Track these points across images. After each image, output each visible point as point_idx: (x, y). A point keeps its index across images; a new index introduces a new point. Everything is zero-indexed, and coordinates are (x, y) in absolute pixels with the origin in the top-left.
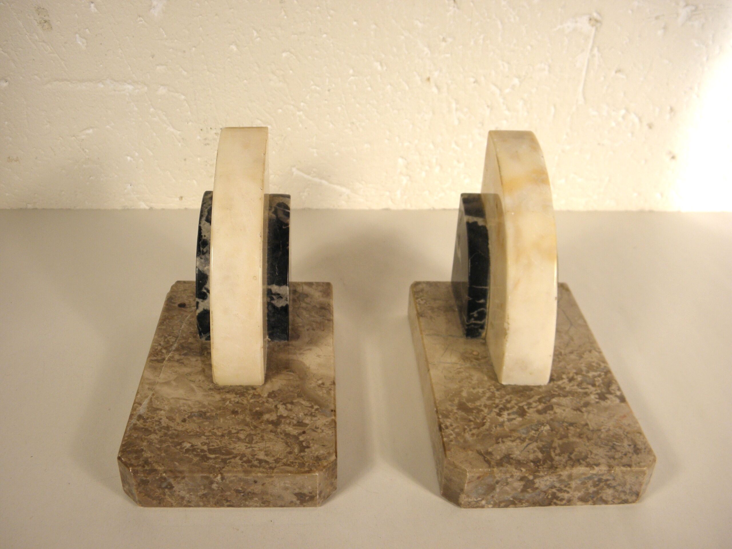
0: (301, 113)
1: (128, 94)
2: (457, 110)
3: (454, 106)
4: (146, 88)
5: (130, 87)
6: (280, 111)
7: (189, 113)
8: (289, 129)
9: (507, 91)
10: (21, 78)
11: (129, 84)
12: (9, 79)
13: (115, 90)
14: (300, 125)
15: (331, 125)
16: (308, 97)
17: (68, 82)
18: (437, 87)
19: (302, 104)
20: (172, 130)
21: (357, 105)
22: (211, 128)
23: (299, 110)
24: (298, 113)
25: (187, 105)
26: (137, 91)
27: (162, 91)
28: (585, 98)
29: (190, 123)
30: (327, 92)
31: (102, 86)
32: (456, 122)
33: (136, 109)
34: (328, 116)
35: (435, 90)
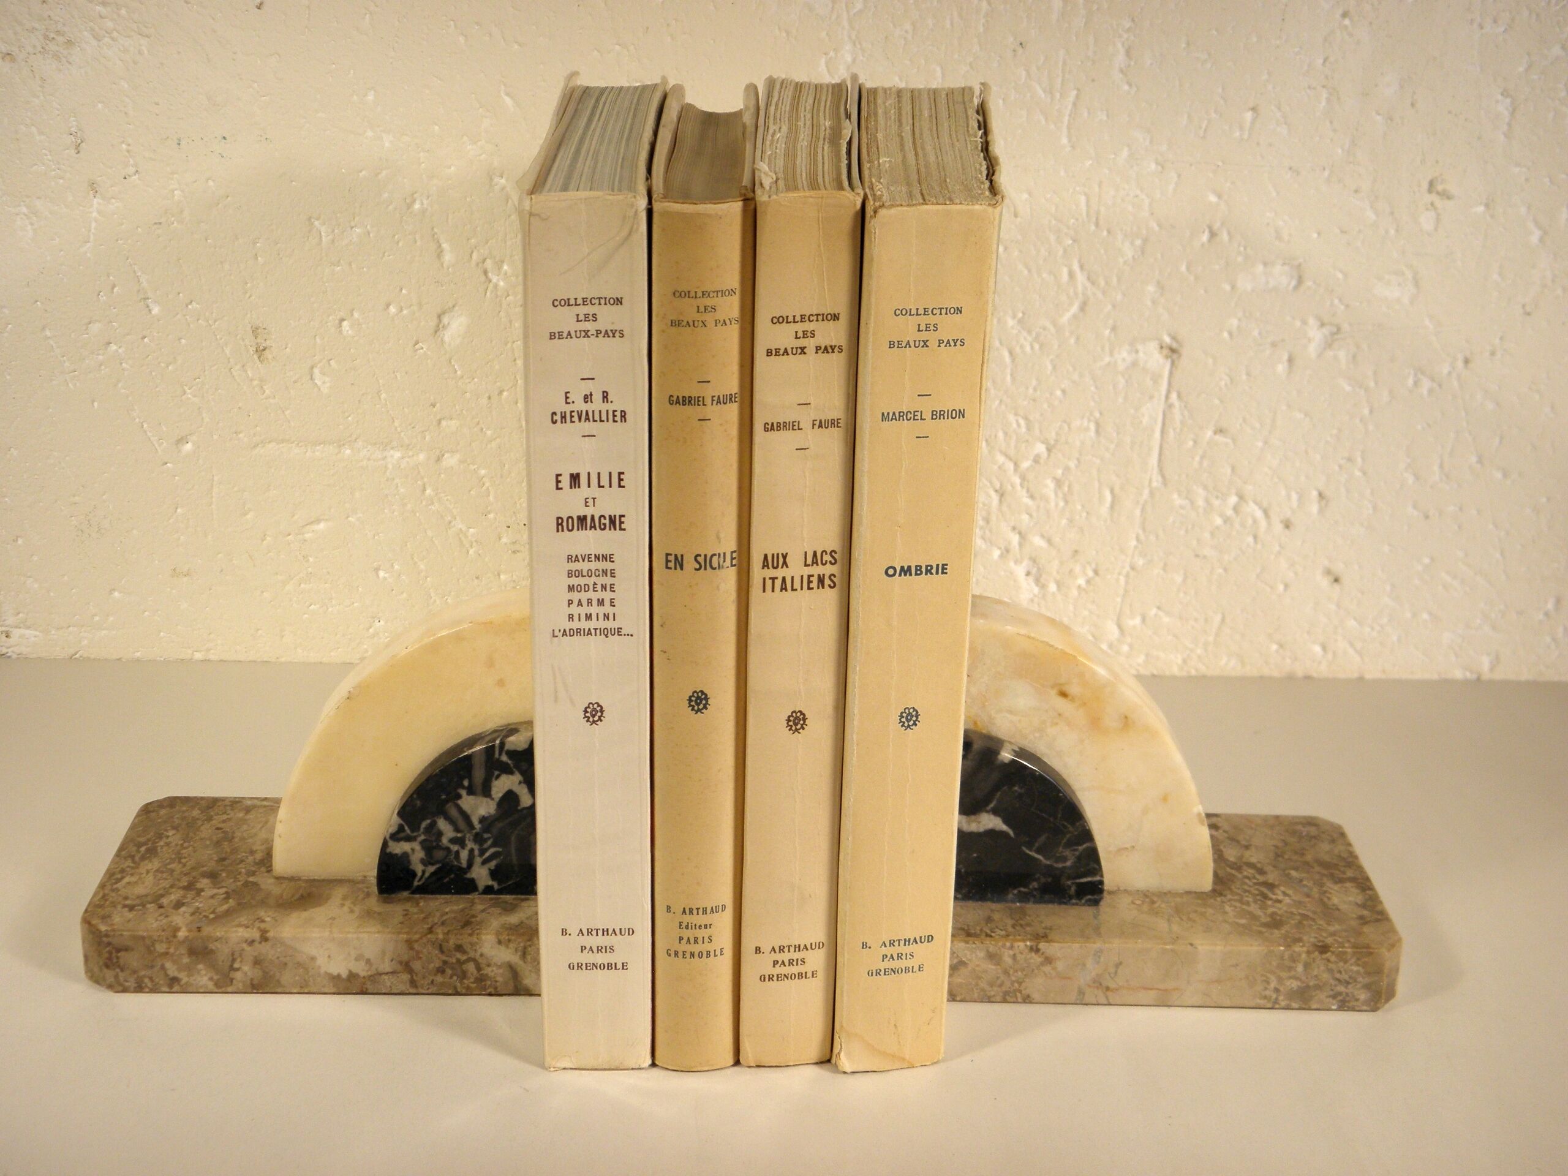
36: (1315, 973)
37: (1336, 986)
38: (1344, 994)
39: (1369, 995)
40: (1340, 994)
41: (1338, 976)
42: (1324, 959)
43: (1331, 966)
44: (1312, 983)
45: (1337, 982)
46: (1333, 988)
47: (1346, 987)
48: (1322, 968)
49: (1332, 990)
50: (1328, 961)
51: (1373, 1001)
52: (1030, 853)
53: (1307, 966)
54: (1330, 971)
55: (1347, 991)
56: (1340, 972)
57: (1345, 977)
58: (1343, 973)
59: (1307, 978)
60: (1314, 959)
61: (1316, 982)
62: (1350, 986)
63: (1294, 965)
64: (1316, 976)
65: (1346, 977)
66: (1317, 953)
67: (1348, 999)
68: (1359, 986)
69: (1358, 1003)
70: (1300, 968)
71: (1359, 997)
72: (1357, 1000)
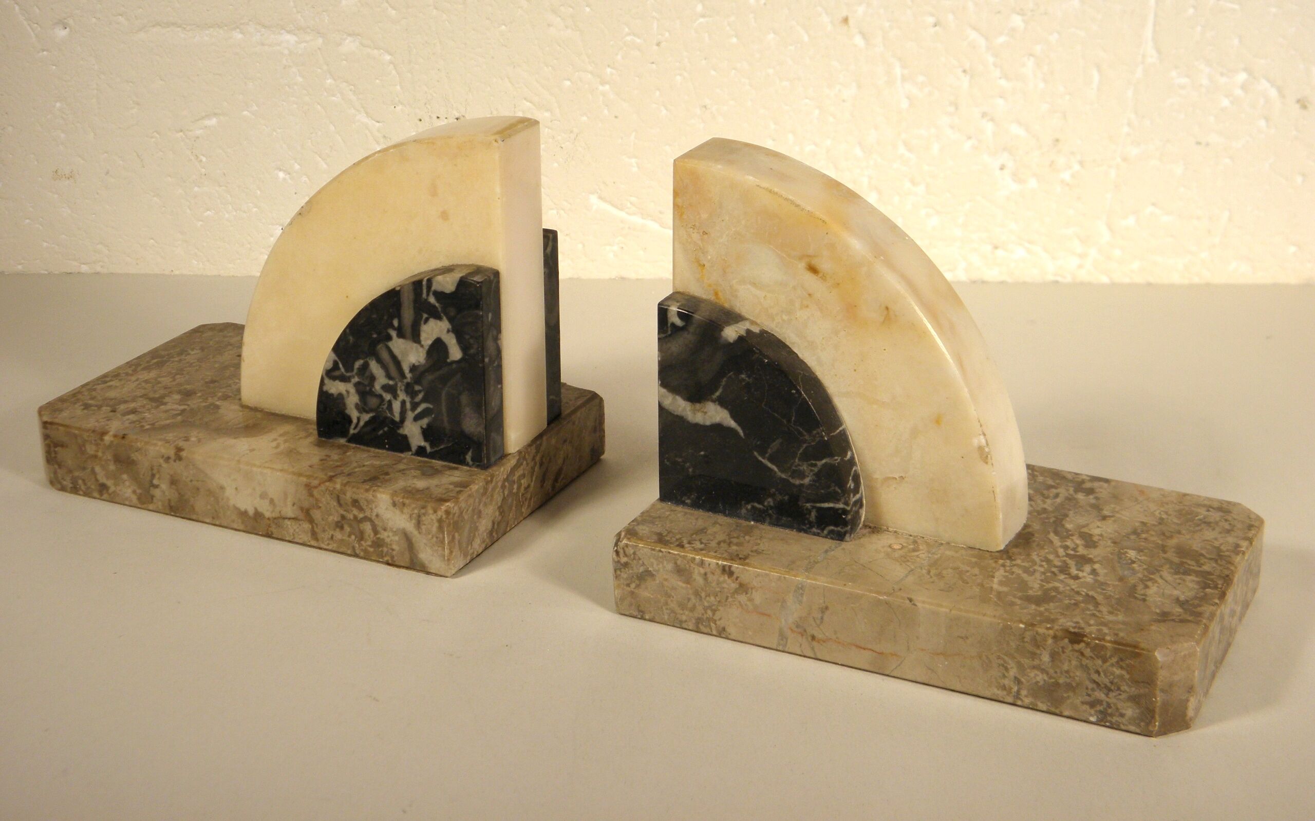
0: (607, 87)
1: (286, 52)
2: (904, 79)
3: (898, 71)
4: (320, 40)
5: (291, 38)
6: (568, 83)
7: (398, 87)
8: (584, 118)
9: (1002, 39)
10: (94, 20)
11: (289, 32)
12: (71, 22)
13: (263, 44)
14: (606, 112)
15: (664, 112)
16: (619, 57)
17: (179, 29)
18: (863, 35)
19: (609, 70)
20: (365, 120)
21: (713, 73)
22: (438, 118)
23: (603, 83)
24: (601, 88)
25: (394, 72)
26: (303, 45)
27: (350, 45)
28: (1159, 51)
29: (399, 108)
30: (655, 47)
31: (240, 36)
32: (905, 104)
33: (300, 79)
34: (658, 93)
35: (859, 41)
36: (1066, 667)
37: (1093, 690)
38: (1105, 703)
39: (1137, 711)
40: (1100, 702)
41: (1095, 677)
42: (1077, 651)
43: (1085, 661)
44: (1061, 681)
45: (1094, 686)
46: (1090, 692)
47: (1107, 695)
48: (1074, 663)
49: (1089, 695)
50: (1082, 654)
51: (1142, 720)
52: (763, 460)
53: (1054, 656)
54: (1085, 668)
55: (1108, 700)
56: (1098, 672)
57: (1104, 680)
58: (1102, 674)
59: (1056, 672)
60: (1063, 648)
61: (1068, 681)
62: (1111, 694)
63: (1038, 652)
64: (1067, 672)
65: (1106, 681)
66: (1066, 641)
67: (1110, 711)
68: (1124, 696)
69: (1123, 720)
70: (1046, 658)
71: (1124, 712)
72: (1122, 715)
